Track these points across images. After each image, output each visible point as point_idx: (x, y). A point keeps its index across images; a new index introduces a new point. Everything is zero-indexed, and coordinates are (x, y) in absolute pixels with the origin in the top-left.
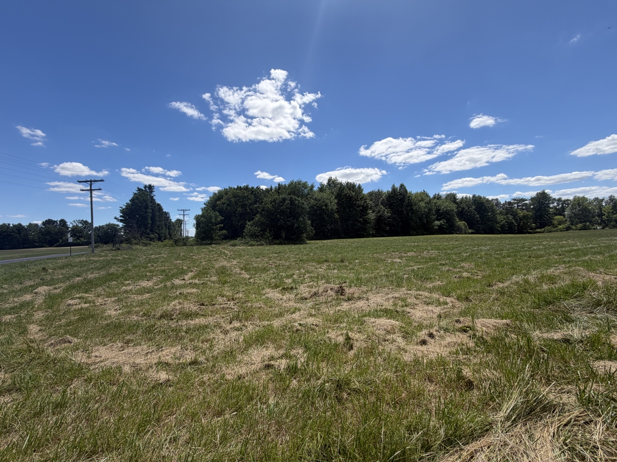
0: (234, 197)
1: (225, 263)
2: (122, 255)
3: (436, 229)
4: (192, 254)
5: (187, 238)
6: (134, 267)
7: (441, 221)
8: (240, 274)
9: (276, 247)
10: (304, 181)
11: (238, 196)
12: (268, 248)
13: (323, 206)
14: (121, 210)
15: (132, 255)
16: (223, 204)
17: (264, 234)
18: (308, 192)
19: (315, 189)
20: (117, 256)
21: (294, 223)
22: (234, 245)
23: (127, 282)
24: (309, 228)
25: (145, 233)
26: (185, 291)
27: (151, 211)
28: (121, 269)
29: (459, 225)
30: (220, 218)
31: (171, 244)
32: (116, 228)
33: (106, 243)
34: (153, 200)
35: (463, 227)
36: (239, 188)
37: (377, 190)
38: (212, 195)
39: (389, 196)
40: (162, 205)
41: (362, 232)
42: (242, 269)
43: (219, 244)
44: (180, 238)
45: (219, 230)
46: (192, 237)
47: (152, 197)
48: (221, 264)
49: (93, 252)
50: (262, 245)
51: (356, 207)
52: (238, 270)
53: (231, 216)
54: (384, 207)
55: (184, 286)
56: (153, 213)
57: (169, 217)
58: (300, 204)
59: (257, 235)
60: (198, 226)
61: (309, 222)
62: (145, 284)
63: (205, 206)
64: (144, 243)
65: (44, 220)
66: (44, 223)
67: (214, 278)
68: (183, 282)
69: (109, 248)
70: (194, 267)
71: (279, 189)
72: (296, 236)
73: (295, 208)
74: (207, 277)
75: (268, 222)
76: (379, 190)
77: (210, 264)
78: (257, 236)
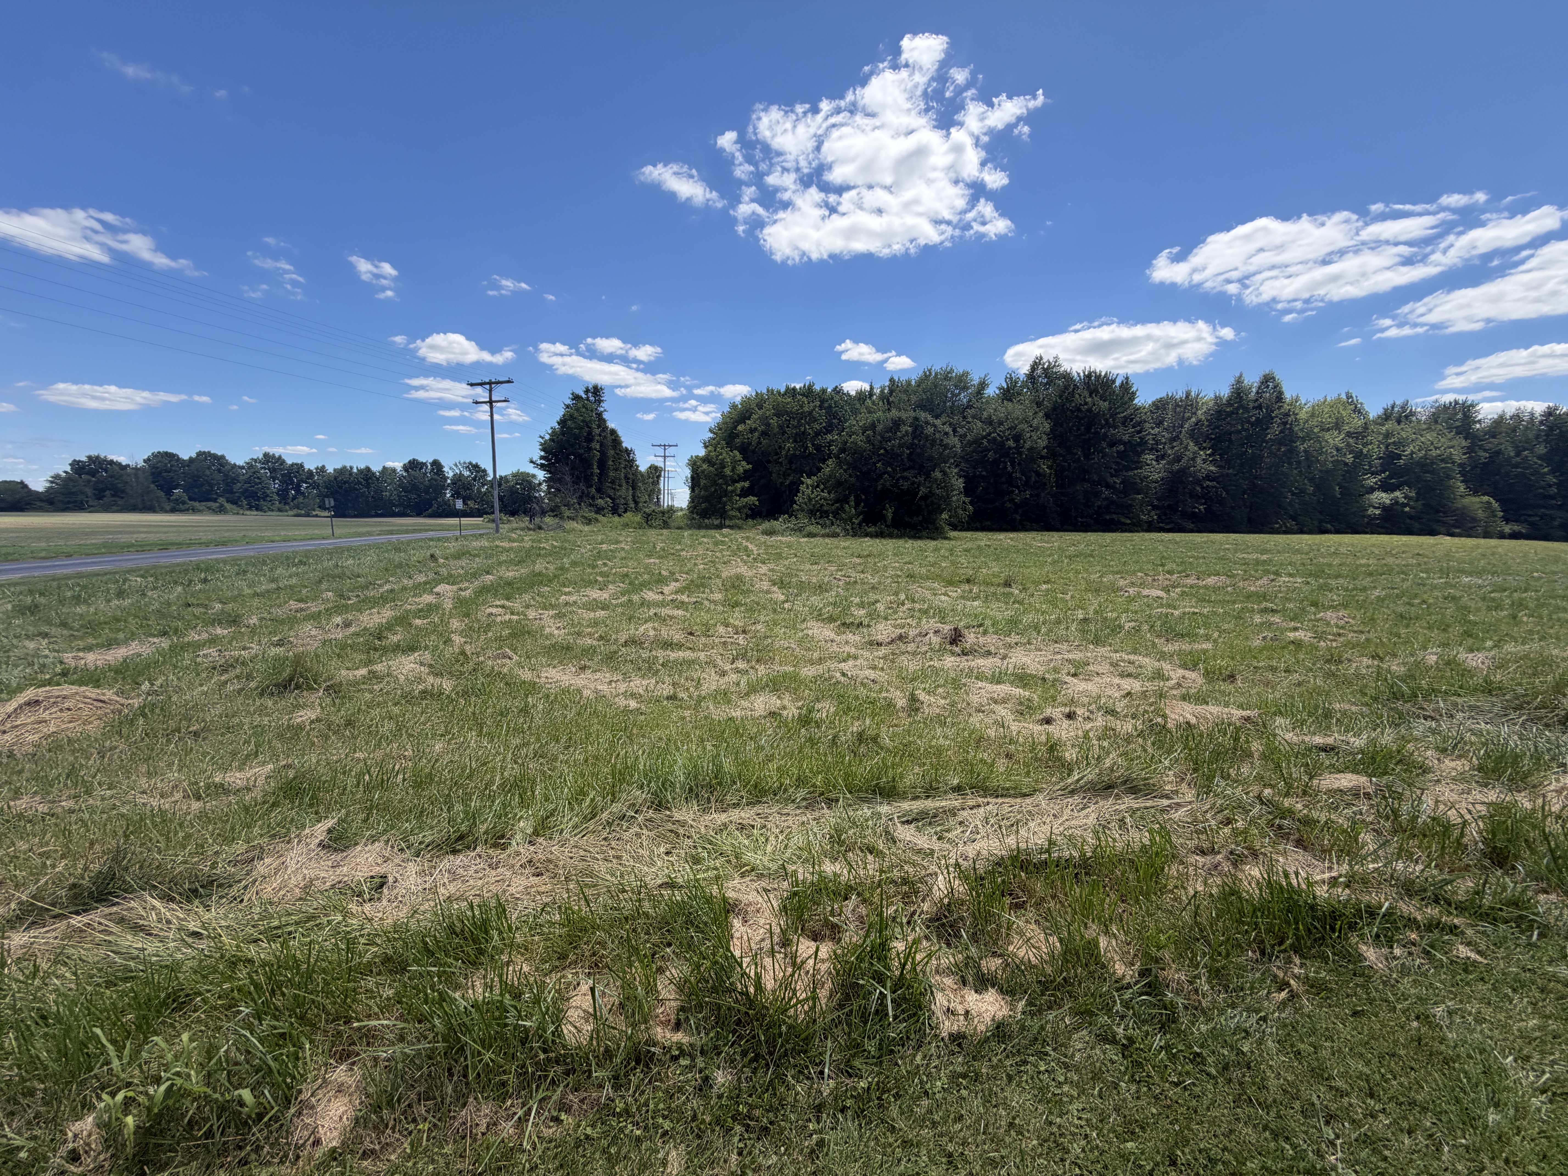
0: (778, 415)
1: (743, 570)
2: (548, 541)
3: (1372, 518)
4: (679, 547)
5: (671, 510)
6: (574, 564)
7: (1397, 494)
8: (768, 592)
9: (867, 542)
10: (959, 369)
11: (787, 413)
12: (847, 544)
13: (1008, 439)
14: (541, 444)
15: (566, 541)
16: (752, 431)
17: (842, 508)
18: (970, 401)
19: (991, 391)
20: (540, 541)
21: (919, 484)
22: (770, 533)
23: (567, 590)
24: (958, 498)
25: (588, 496)
26: (664, 611)
27: (598, 447)
28: (552, 567)
29: (1464, 507)
30: (744, 466)
31: (638, 523)
32: (530, 483)
33: (513, 514)
34: (602, 422)
35: (1480, 514)
36: (792, 392)
37: (1180, 394)
38: (727, 409)
39: (1219, 412)
40: (620, 433)
41: (1115, 516)
42: (774, 584)
43: (740, 528)
44: (657, 509)
45: (740, 496)
46: (682, 509)
47: (600, 415)
48: (734, 572)
49: (497, 531)
50: (835, 535)
51: (1104, 444)
52: (765, 585)
53: (769, 462)
54: (1197, 443)
55: (662, 604)
56: (603, 453)
57: (633, 461)
58: (937, 436)
59: (826, 512)
60: (695, 482)
61: (959, 483)
62: (595, 594)
63: (711, 435)
64: (585, 518)
65: (406, 461)
66: (405, 468)
67: (718, 596)
68: (661, 597)
69: (522, 525)
70: (681, 572)
71: (891, 392)
72: (920, 518)
73: (924, 446)
74: (703, 592)
75: (853, 480)
76: (1188, 394)
77: (712, 570)
78: (824, 514)
